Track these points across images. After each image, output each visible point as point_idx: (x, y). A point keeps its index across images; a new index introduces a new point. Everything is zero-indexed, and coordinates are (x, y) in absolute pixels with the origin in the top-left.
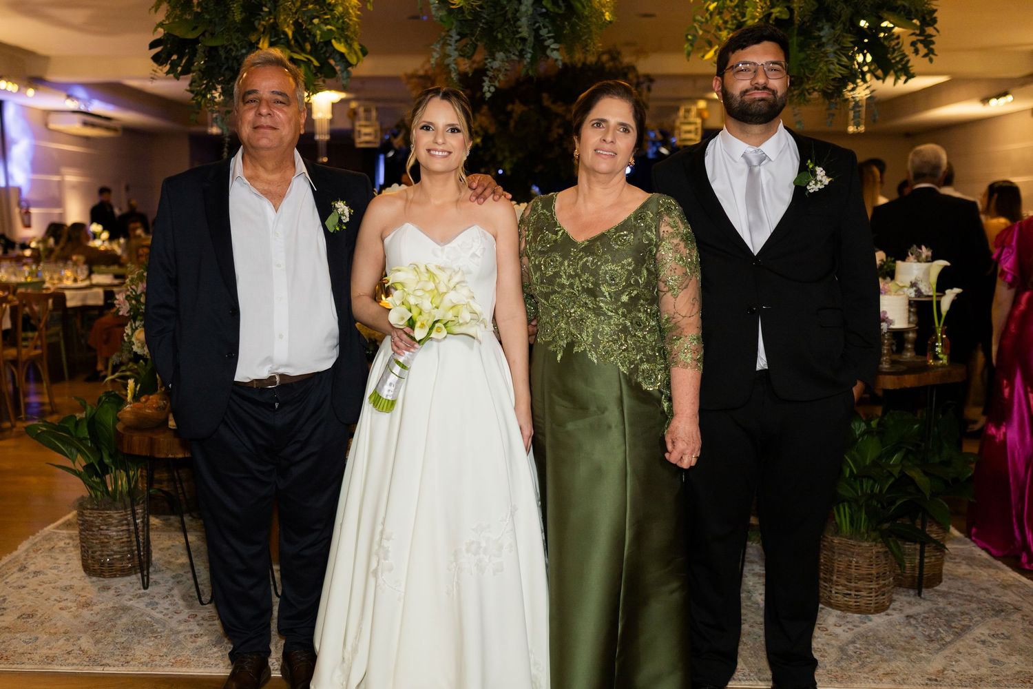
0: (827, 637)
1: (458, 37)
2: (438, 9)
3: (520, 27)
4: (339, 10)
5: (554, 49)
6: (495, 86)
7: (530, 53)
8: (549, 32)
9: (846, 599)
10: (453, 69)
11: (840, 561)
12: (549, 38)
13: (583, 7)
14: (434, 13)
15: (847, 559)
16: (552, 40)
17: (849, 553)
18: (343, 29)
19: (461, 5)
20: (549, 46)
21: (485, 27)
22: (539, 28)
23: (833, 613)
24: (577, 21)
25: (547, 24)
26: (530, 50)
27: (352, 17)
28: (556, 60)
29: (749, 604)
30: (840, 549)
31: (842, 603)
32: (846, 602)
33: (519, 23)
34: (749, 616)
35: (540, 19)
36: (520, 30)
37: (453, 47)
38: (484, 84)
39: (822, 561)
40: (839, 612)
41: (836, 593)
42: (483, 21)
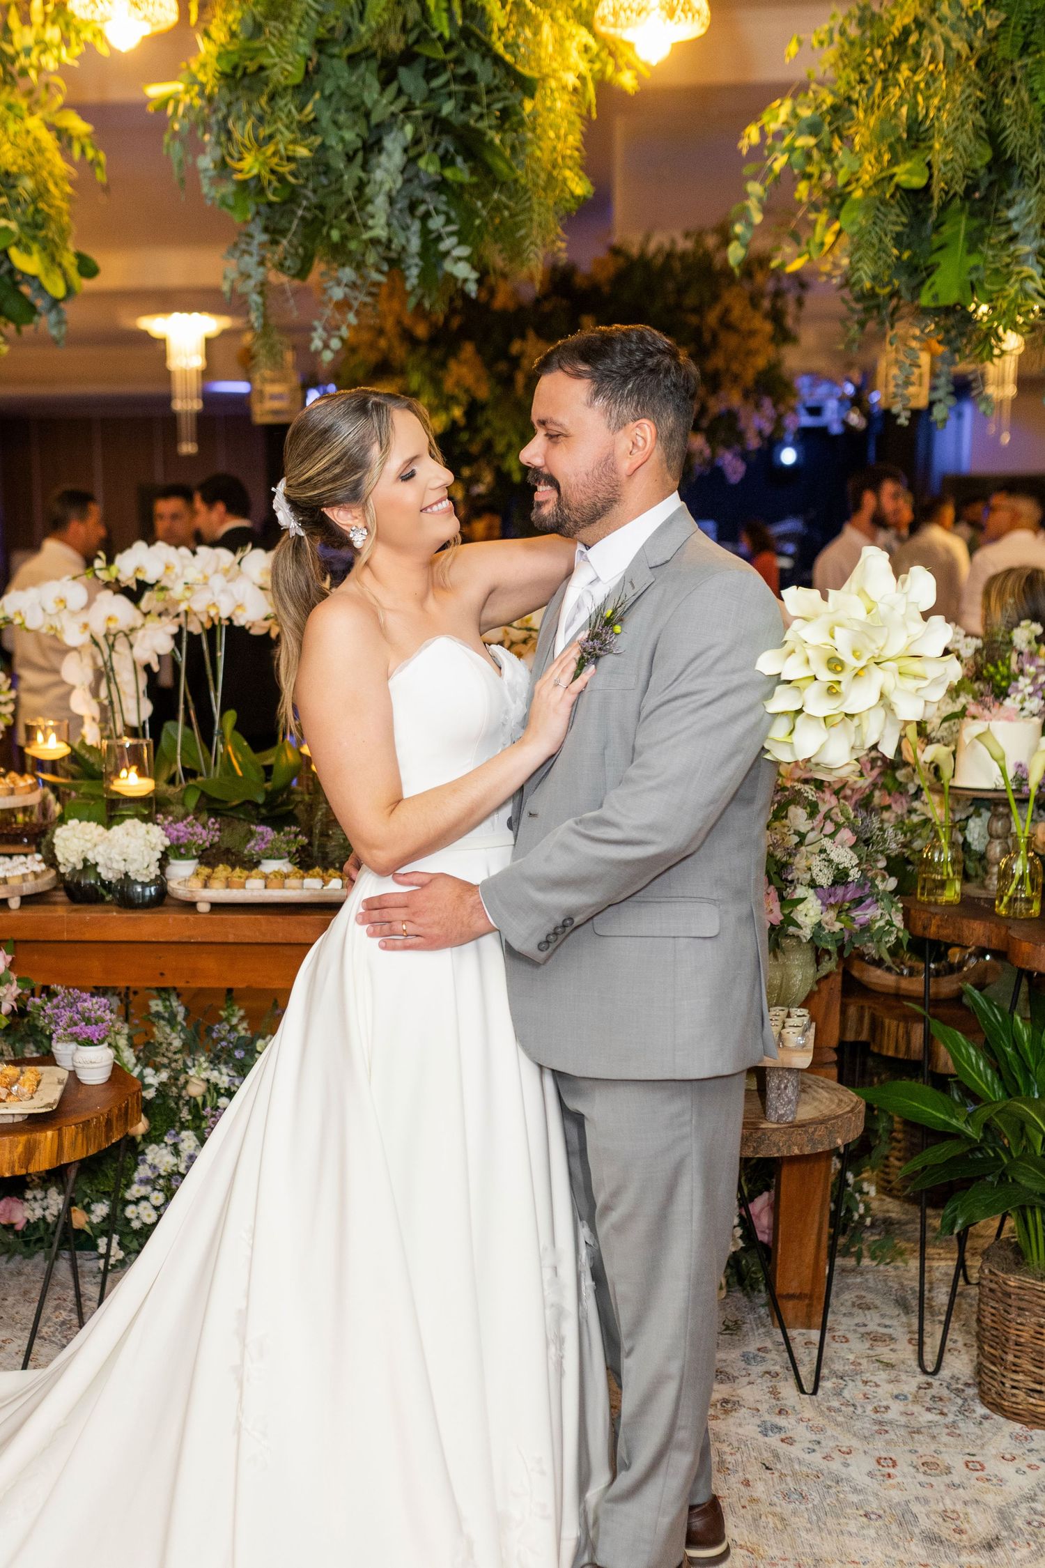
0: (980, 1483)
1: (265, 237)
2: (215, 182)
3: (372, 217)
4: (28, 184)
5: (459, 259)
6: (342, 339)
7: (417, 265)
8: (449, 221)
9: (1032, 1400)
10: (253, 305)
11: (1021, 1324)
12: (451, 234)
13: (511, 168)
14: (205, 189)
15: (1034, 1320)
16: (453, 240)
17: (1037, 1309)
18: (37, 226)
19: (255, 171)
20: (446, 254)
21: (309, 216)
22: (427, 216)
23: (1005, 1428)
24: (504, 198)
25: (443, 208)
26: (417, 260)
27: (54, 197)
28: (465, 280)
29: (835, 1404)
30: (1021, 1300)
31: (1024, 1407)
32: (1032, 1407)
33: (370, 208)
34: (829, 1433)
35: (427, 196)
36: (370, 222)
37: (256, 259)
38: (314, 335)
39: (987, 1320)
40: (1017, 1427)
41: (1013, 1387)
42: (305, 203)
